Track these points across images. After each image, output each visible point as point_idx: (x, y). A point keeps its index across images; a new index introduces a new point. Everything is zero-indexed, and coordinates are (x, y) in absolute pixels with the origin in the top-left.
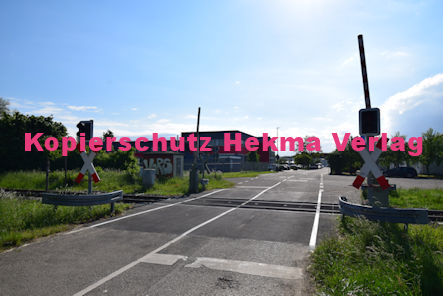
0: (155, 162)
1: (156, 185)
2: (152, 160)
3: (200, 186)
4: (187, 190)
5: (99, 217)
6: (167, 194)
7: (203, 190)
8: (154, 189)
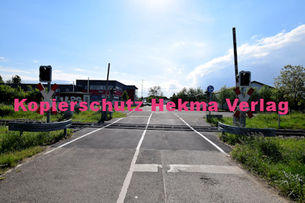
0: (69, 99)
1: (74, 115)
2: (67, 98)
3: (109, 115)
4: (100, 119)
5: (57, 140)
6: (86, 122)
7: (110, 118)
8: (74, 118)
